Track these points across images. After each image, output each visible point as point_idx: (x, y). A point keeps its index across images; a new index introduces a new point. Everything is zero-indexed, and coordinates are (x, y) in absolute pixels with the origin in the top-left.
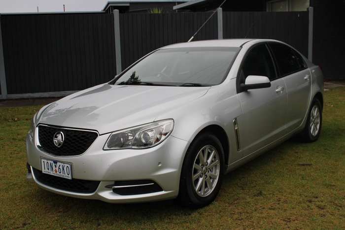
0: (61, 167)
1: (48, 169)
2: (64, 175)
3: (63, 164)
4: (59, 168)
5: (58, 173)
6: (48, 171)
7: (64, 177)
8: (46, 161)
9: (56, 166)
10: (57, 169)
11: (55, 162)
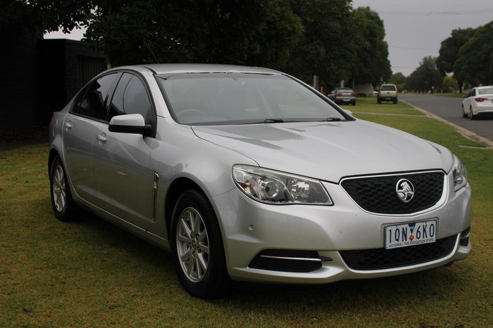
0: (421, 230)
1: (398, 240)
2: (425, 239)
3: (424, 223)
4: (418, 231)
5: (415, 239)
6: (397, 242)
7: (426, 242)
8: (394, 229)
9: (412, 231)
10: (414, 234)
11: (412, 224)
